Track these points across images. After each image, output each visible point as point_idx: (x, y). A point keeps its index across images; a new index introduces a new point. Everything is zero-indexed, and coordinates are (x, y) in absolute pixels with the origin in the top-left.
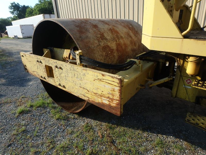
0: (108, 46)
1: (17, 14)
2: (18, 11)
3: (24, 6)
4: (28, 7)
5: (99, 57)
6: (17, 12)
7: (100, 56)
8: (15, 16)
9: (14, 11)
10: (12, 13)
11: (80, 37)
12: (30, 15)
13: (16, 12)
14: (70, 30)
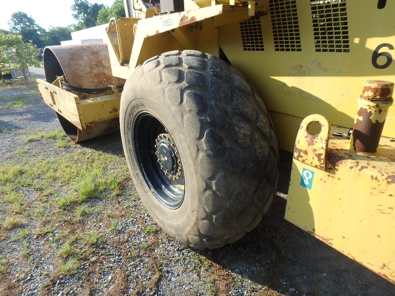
0: (104, 74)
1: (83, 20)
2: (84, 14)
3: (96, 5)
4: (101, 7)
5: (88, 84)
6: (84, 16)
7: (89, 82)
8: (80, 22)
9: (79, 13)
10: (76, 17)
11: (69, 64)
12: (104, 20)
13: (81, 15)
14: (60, 58)
